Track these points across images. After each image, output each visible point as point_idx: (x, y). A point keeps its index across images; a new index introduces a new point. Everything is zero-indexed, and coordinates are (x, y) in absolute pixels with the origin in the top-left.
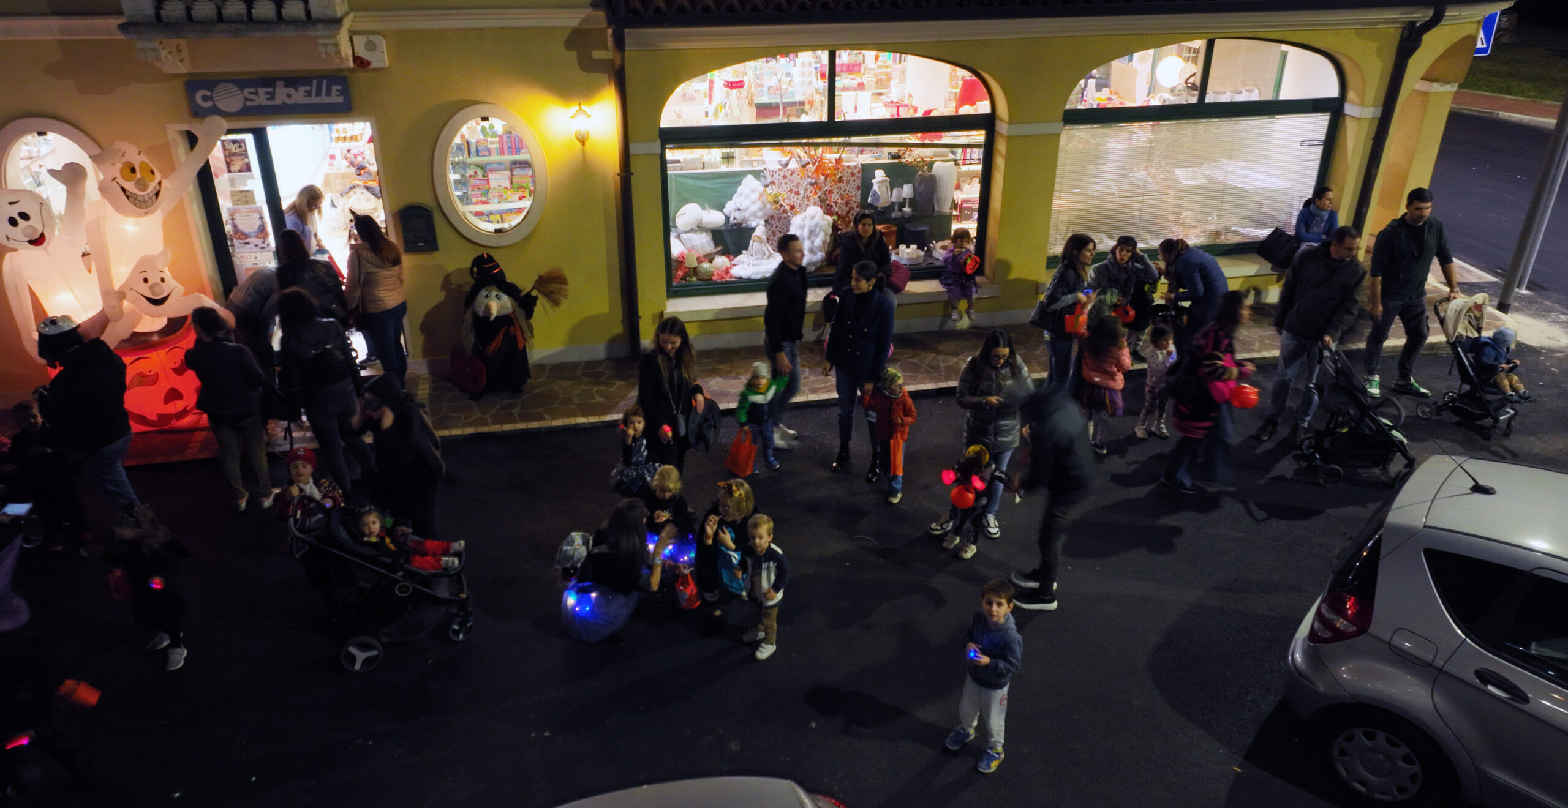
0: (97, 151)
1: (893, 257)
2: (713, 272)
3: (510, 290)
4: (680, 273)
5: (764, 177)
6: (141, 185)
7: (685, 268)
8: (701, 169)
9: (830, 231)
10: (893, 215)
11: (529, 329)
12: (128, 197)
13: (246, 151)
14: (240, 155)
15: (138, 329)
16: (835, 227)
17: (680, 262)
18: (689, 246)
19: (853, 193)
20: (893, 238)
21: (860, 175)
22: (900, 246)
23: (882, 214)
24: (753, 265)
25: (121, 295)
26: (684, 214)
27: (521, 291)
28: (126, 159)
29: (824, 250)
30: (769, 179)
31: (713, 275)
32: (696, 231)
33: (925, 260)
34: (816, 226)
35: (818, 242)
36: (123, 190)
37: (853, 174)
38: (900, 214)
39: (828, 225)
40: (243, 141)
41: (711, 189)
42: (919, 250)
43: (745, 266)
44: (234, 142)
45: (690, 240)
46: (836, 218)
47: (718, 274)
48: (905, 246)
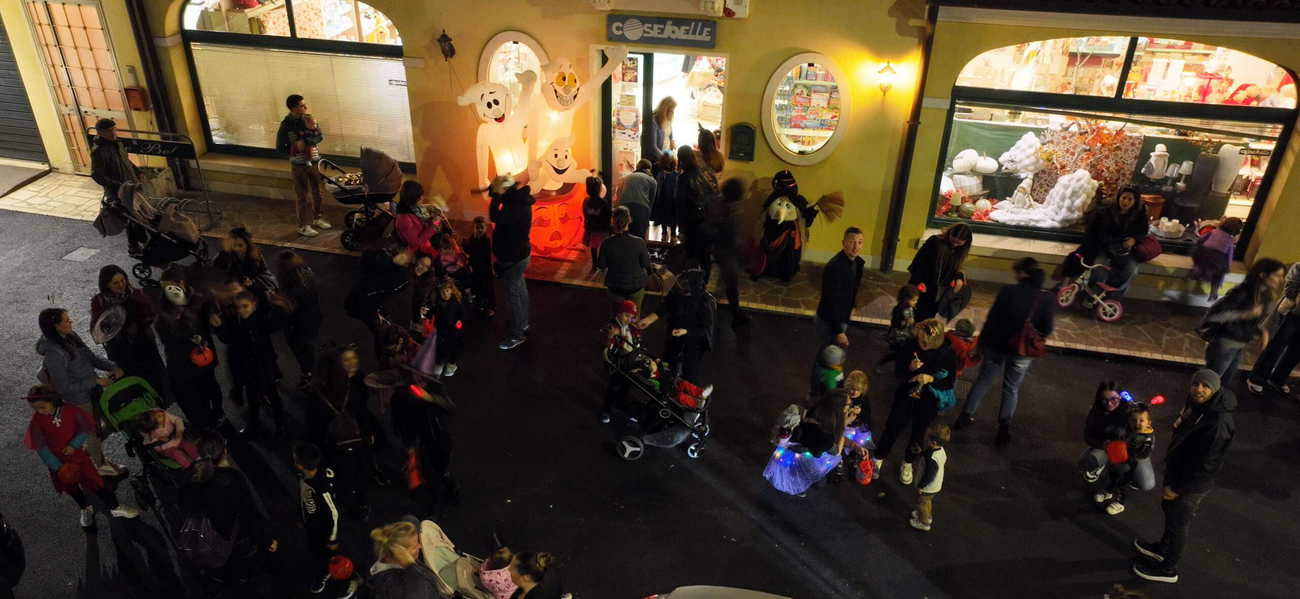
0: (546, 62)
1: (1152, 228)
2: (973, 212)
3: (799, 202)
4: (944, 208)
5: (1044, 135)
6: (567, 90)
7: (950, 204)
8: (987, 120)
9: (1094, 193)
10: (1164, 188)
11: (806, 235)
12: (557, 97)
13: (637, 67)
14: (632, 69)
15: (545, 188)
16: (1099, 191)
17: (946, 199)
18: (958, 186)
19: (1129, 162)
20: (1158, 210)
21: (1141, 146)
22: (1162, 219)
23: (1154, 186)
24: (1012, 212)
25: (540, 164)
26: (962, 158)
27: (808, 203)
28: (561, 70)
29: (1083, 210)
30: (1049, 138)
31: (973, 215)
32: (969, 174)
33: (1184, 236)
34: (1081, 188)
35: (1078, 202)
36: (556, 91)
37: (1133, 144)
38: (1171, 188)
39: (1093, 189)
40: (636, 59)
41: (993, 139)
42: (1181, 225)
43: (1004, 212)
44: (631, 59)
45: (960, 181)
46: (1103, 183)
47: (978, 215)
48: (1167, 219)
